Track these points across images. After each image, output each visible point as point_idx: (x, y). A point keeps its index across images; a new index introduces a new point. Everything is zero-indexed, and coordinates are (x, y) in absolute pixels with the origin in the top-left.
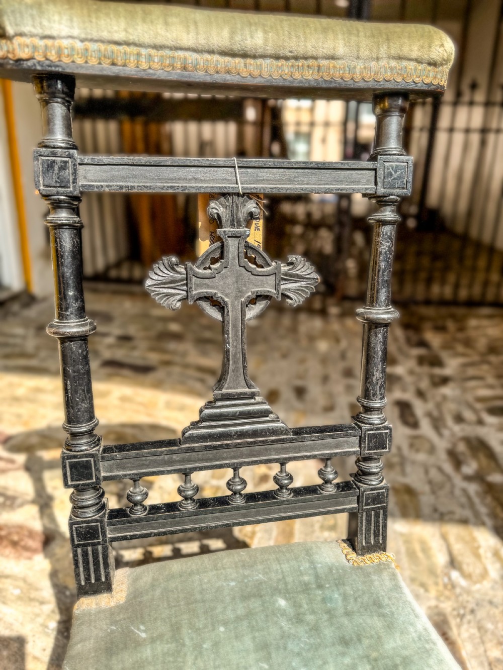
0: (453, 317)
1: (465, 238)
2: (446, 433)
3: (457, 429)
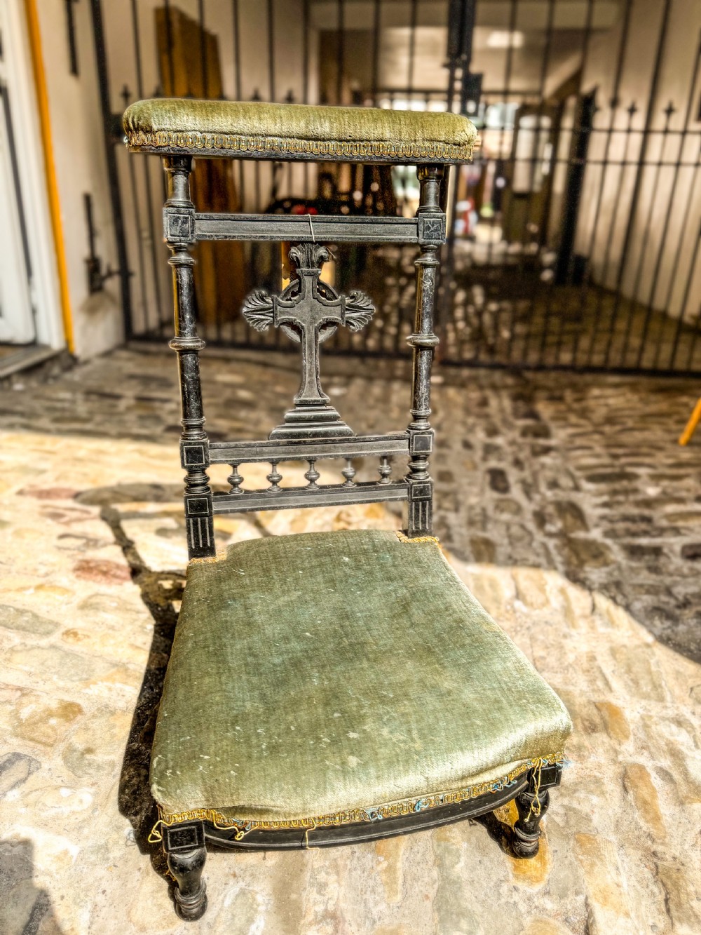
0: (574, 387)
1: (617, 295)
2: (537, 497)
3: (549, 494)
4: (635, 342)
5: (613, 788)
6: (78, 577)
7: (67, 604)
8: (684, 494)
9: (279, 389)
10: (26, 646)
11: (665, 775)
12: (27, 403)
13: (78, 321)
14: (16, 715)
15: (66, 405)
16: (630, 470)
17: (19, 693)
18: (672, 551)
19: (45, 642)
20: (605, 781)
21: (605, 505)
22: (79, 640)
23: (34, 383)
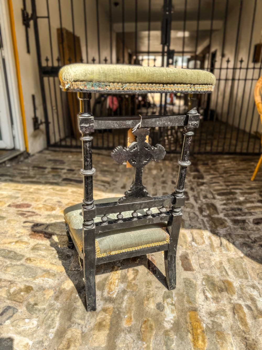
0: (212, 159)
1: (226, 124)
2: (199, 202)
3: (204, 200)
4: (234, 142)
5: (229, 313)
6: (31, 237)
7: (27, 248)
8: (253, 199)
9: (104, 163)
10: (12, 265)
11: (249, 307)
12: (12, 171)
13: (30, 141)
14: (8, 291)
15: (26, 172)
16: (233, 191)
17: (9, 283)
18: (249, 221)
19: (19, 263)
20: (227, 310)
21: (224, 204)
22: (31, 262)
23: (14, 164)
